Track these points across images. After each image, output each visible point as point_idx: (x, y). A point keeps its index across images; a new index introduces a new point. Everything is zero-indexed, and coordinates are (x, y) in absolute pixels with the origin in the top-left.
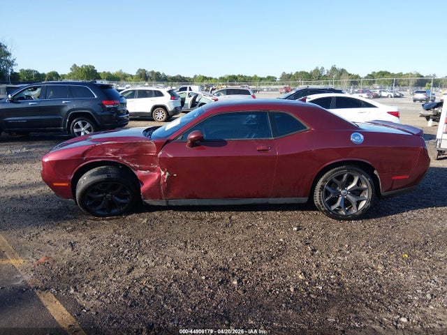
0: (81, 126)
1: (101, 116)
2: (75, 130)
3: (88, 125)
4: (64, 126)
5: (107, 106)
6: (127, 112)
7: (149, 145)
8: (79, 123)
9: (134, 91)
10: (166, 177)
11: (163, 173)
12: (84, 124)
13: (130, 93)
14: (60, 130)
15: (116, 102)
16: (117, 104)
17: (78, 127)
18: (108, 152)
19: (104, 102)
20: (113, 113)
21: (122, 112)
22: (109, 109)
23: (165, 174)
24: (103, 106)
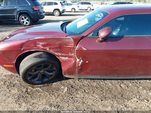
0: (24, 19)
1: (33, 14)
2: (22, 21)
3: (27, 18)
4: (17, 19)
5: (35, 9)
6: (44, 12)
7: (69, 40)
8: (23, 17)
9: (46, 2)
10: (81, 63)
11: (78, 60)
12: (25, 18)
13: (44, 3)
14: (15, 21)
15: (39, 7)
16: (39, 8)
17: (23, 19)
18: (39, 44)
19: (34, 7)
20: (38, 12)
21: (42, 12)
22: (36, 10)
23: (80, 61)
24: (33, 9)
